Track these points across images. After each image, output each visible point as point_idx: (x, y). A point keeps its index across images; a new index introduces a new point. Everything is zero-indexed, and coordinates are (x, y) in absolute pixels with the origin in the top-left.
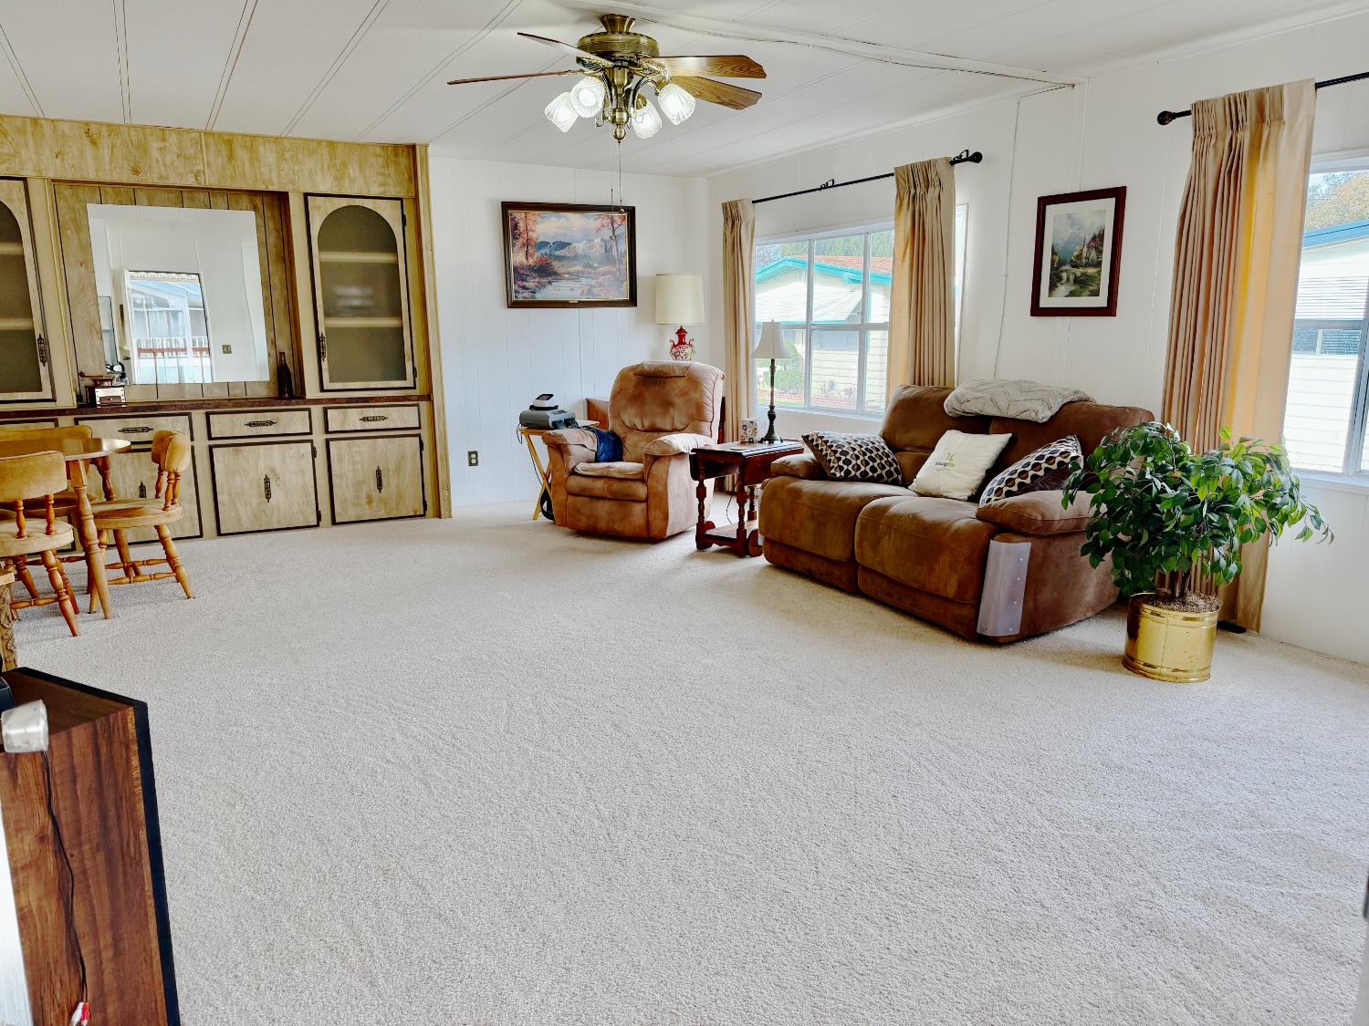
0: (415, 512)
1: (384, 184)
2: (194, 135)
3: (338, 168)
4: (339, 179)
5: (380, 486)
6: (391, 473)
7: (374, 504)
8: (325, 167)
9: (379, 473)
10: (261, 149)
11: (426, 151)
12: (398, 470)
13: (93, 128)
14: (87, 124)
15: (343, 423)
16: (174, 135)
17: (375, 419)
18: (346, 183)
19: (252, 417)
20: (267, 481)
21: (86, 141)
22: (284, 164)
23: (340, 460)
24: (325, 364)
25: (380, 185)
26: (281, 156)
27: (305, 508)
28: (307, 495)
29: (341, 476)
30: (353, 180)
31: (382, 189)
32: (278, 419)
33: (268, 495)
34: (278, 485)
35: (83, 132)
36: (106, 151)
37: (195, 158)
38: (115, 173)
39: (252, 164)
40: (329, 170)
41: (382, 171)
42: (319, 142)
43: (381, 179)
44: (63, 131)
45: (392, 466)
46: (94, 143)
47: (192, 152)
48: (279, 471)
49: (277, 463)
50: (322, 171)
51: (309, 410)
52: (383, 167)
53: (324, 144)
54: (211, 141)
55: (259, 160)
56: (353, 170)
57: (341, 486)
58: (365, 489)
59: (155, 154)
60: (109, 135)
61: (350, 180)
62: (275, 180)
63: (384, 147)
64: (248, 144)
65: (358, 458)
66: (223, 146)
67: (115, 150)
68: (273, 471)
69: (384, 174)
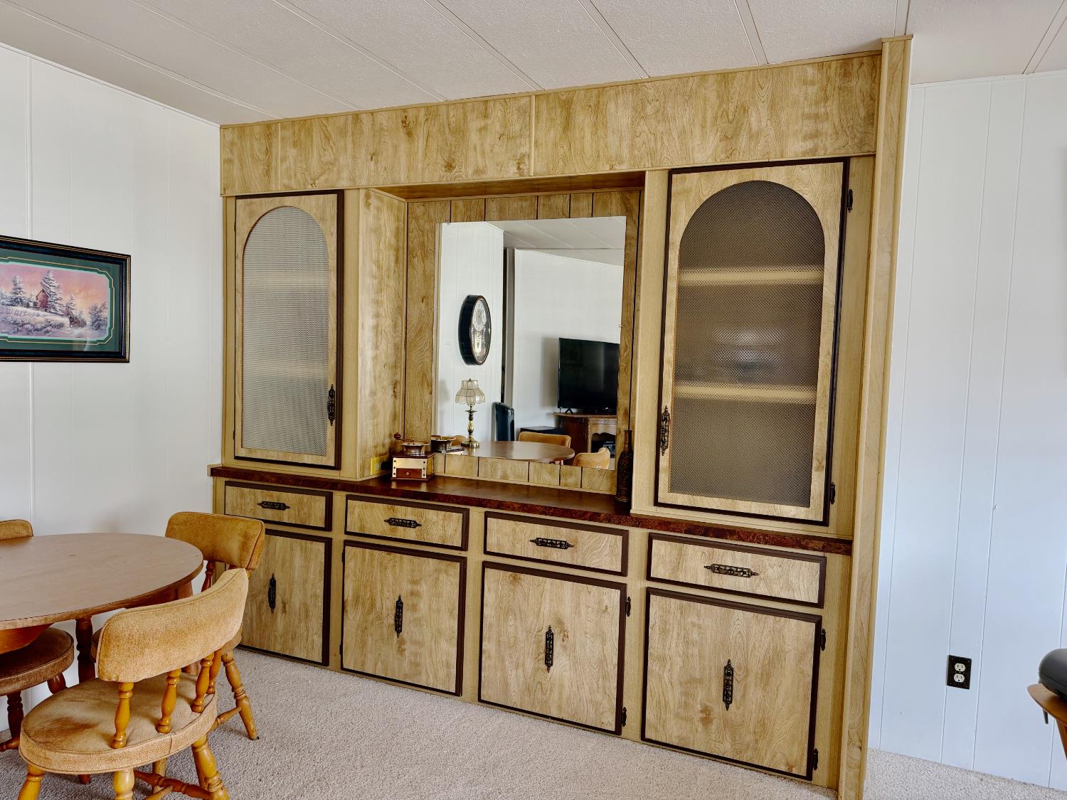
0: (791, 767)
1: (814, 135)
2: (524, 101)
3: (731, 117)
4: (728, 139)
5: (727, 697)
6: (751, 679)
7: (713, 727)
8: (709, 120)
9: (729, 672)
10: (612, 106)
11: (905, 50)
12: (766, 677)
13: (411, 114)
14: (404, 110)
15: (677, 567)
16: (498, 106)
17: (731, 571)
18: (743, 141)
19: (540, 531)
20: (550, 637)
21: (402, 133)
22: (643, 127)
23: (664, 632)
24: (665, 461)
25: (805, 139)
26: (639, 113)
27: (599, 697)
28: (605, 677)
29: (662, 659)
30: (754, 137)
31: (809, 144)
32: (576, 541)
33: (549, 661)
34: (565, 648)
35: (400, 121)
36: (420, 145)
37: (521, 136)
38: (427, 172)
39: (595, 133)
40: (714, 124)
41: (813, 110)
42: (703, 76)
43: (809, 126)
44: (381, 124)
45: (755, 667)
46: (409, 134)
47: (517, 127)
48: (568, 625)
49: (567, 611)
50: (703, 127)
51: (625, 535)
52: (817, 103)
53: (711, 79)
54: (544, 106)
55: (605, 126)
56: (758, 118)
57: (661, 678)
58: (700, 695)
59: (474, 137)
60: (427, 120)
61: (751, 137)
62: (625, 152)
63: (821, 64)
64: (593, 102)
65: (695, 636)
66: (559, 110)
67: (430, 140)
68: (560, 622)
69: (816, 117)
